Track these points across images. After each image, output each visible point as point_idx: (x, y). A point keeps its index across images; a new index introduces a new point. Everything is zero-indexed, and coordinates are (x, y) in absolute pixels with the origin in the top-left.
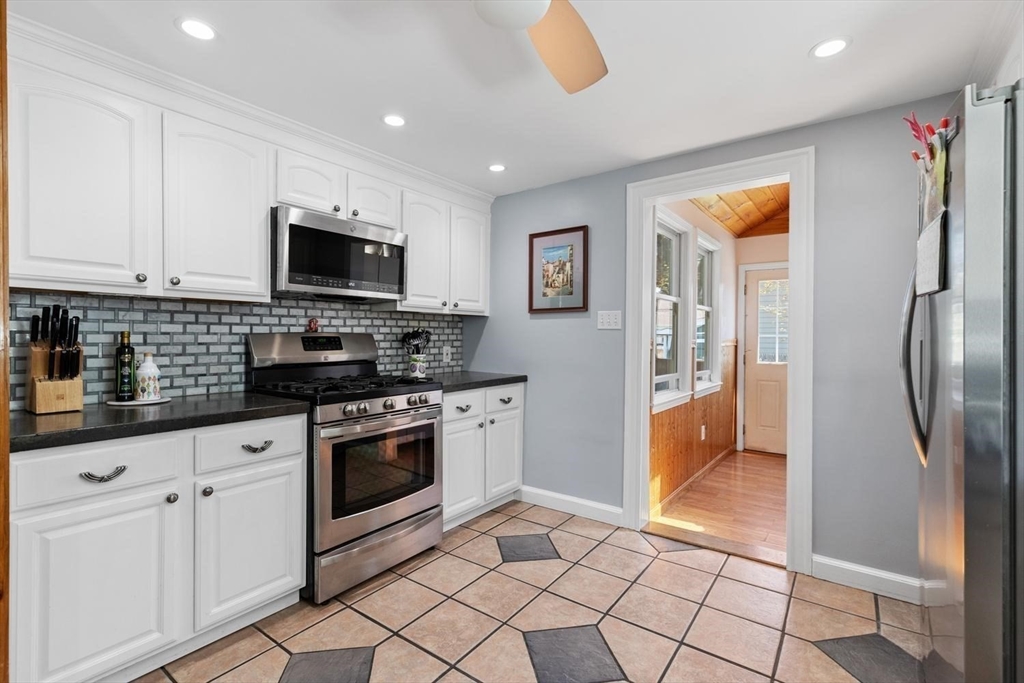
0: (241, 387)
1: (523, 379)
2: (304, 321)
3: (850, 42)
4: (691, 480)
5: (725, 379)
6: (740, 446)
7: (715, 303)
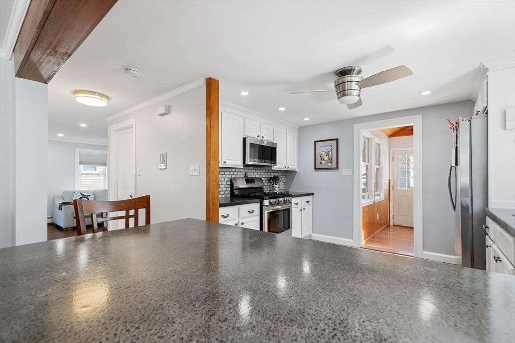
0: (229, 195)
1: (312, 194)
2: (244, 173)
3: (432, 92)
4: (374, 234)
5: (385, 196)
6: (391, 224)
7: (381, 165)
